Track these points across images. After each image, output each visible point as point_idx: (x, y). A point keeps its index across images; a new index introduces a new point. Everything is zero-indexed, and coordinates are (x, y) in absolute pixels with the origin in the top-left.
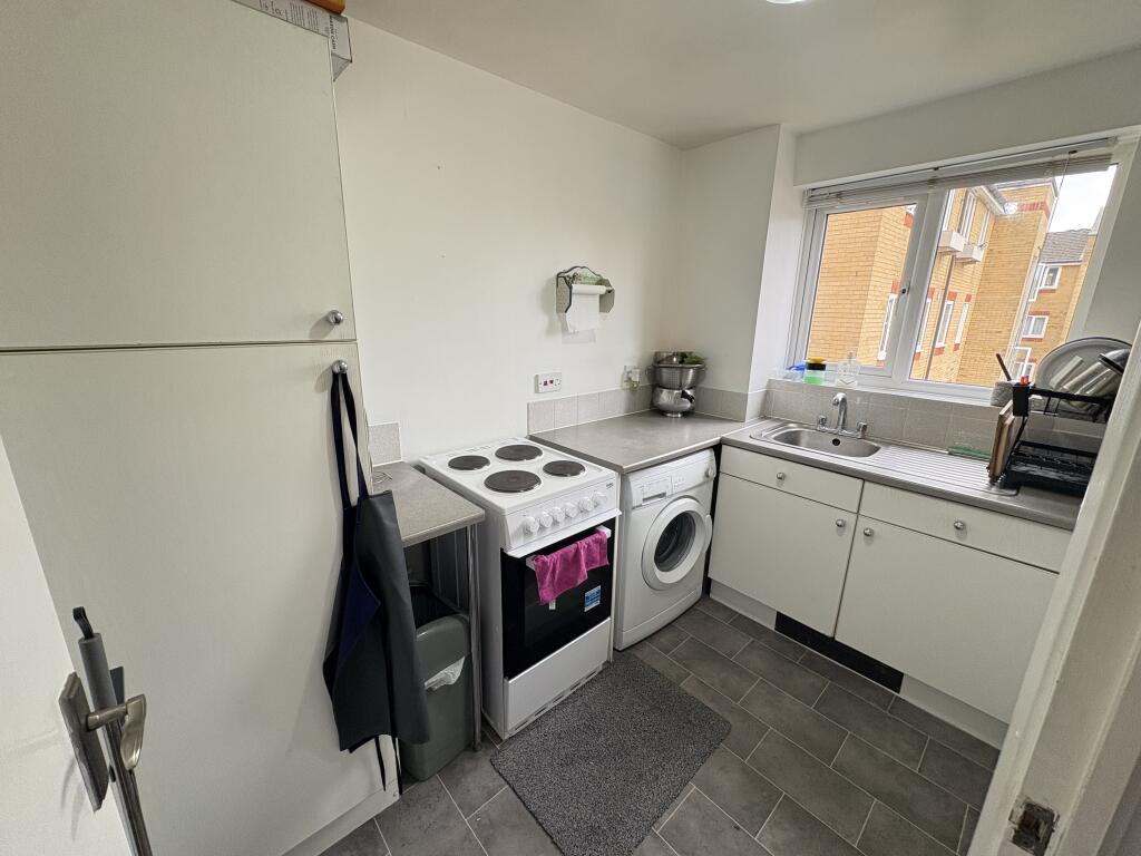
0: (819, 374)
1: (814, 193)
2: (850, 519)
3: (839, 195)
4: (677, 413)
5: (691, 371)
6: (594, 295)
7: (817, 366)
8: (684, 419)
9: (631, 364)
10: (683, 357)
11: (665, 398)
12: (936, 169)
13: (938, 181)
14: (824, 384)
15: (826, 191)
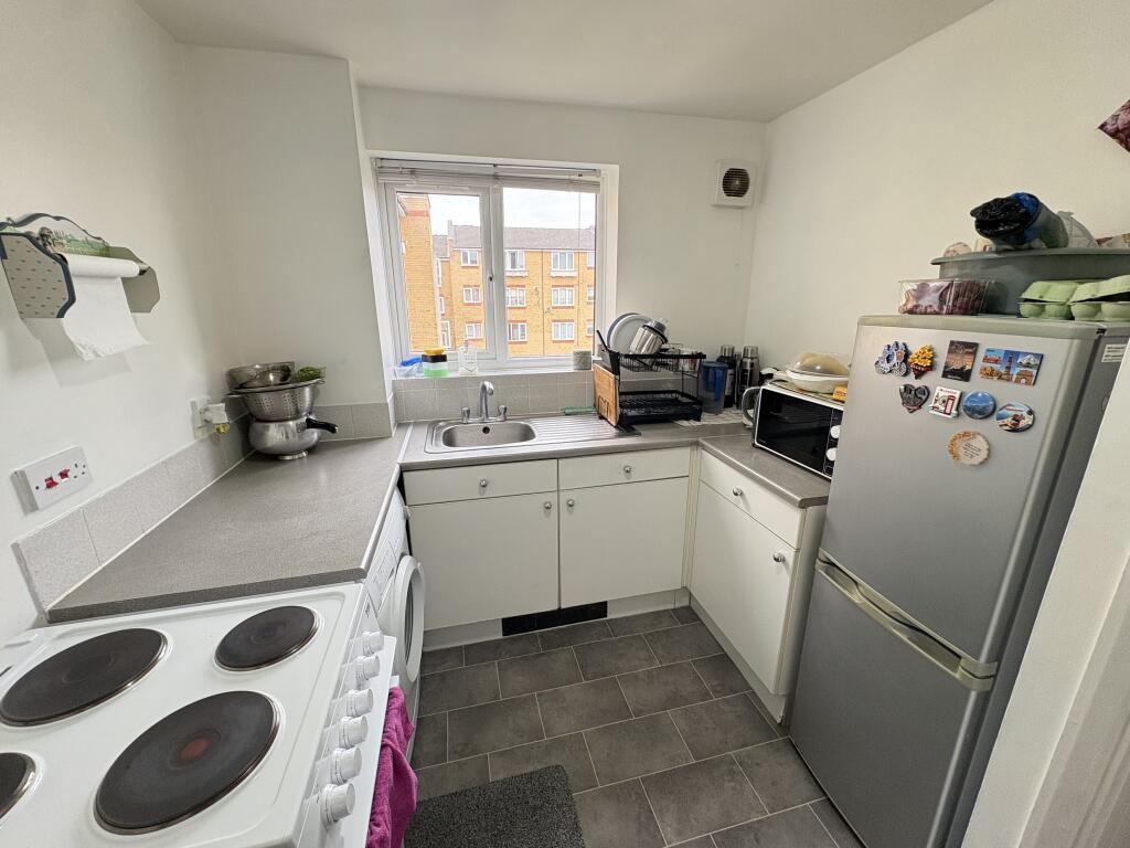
0: (441, 366)
1: (385, 163)
2: (552, 498)
3: (413, 172)
4: (299, 452)
5: (307, 390)
6: (112, 277)
7: (438, 358)
8: (313, 457)
9: (201, 398)
10: (285, 372)
11: (274, 436)
12: (495, 165)
13: (499, 178)
14: (451, 375)
15: (396, 164)
